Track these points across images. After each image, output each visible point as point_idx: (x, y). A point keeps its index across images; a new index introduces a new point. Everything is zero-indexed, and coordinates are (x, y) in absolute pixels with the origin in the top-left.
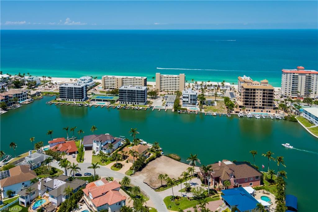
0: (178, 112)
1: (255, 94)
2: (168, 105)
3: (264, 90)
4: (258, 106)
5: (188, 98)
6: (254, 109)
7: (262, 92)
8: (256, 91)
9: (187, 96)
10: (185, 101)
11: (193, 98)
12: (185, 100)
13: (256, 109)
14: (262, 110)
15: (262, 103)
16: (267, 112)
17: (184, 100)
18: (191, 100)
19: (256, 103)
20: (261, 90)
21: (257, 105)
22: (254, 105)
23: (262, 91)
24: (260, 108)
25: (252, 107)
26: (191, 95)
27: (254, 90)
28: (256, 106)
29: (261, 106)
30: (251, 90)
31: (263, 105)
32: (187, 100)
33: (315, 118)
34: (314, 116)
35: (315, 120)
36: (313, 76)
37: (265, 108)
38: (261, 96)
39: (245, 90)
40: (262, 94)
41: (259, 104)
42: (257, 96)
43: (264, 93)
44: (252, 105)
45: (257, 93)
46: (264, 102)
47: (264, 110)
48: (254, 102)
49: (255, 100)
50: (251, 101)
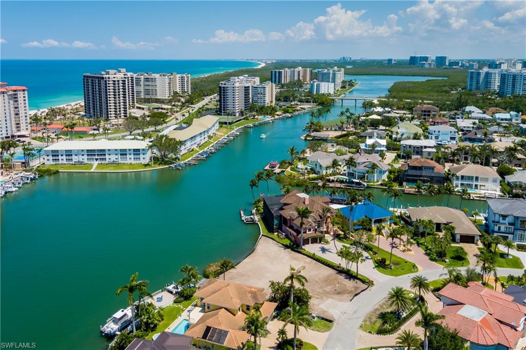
33: (86, 153)
34: (82, 150)
35: (86, 157)
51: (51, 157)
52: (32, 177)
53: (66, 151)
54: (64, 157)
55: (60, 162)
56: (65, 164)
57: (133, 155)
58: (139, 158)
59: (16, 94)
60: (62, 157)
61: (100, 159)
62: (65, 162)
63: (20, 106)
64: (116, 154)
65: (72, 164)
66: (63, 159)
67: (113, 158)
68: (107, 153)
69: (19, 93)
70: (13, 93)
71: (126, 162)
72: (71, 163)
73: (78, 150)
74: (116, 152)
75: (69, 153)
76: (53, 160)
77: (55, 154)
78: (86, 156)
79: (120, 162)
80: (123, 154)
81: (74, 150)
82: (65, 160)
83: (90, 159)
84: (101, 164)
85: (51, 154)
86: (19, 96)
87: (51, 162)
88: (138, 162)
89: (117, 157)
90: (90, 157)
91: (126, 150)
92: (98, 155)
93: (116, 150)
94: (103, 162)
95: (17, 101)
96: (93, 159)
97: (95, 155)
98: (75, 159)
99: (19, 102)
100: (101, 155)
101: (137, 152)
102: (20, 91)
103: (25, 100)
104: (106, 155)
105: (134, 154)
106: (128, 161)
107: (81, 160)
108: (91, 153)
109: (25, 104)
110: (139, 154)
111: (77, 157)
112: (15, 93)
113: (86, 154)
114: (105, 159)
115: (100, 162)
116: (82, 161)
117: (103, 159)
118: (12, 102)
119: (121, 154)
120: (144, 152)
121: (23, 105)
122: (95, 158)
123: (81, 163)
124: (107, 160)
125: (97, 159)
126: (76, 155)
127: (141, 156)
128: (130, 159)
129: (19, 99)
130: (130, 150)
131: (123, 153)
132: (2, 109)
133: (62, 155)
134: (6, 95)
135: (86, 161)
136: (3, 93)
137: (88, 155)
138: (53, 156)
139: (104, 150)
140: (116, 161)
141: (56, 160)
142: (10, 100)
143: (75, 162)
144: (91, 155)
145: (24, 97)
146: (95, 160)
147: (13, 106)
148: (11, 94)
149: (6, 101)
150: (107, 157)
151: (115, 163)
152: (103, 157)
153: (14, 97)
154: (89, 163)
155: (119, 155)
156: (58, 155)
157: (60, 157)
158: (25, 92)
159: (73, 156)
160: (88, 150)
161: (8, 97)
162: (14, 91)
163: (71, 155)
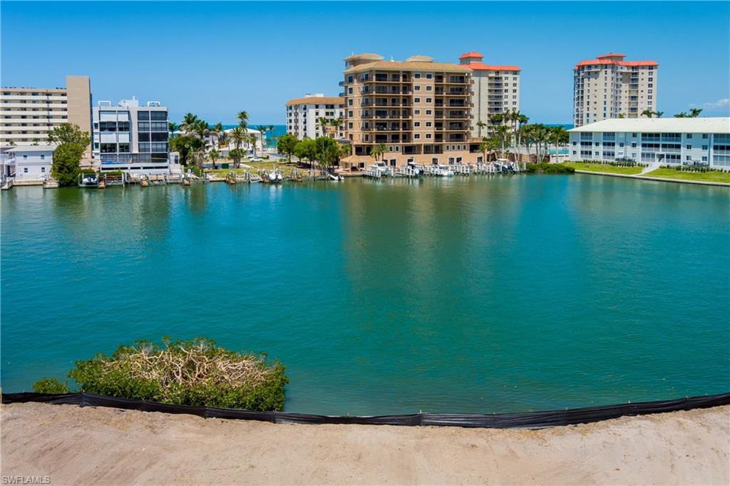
0: (85, 180)
1: (410, 94)
2: (19, 171)
3: (439, 77)
4: (423, 141)
5: (125, 127)
6: (409, 157)
7: (432, 82)
8: (413, 78)
9: (124, 118)
10: (111, 147)
11: (151, 127)
12: (114, 142)
13: (416, 157)
14: (434, 156)
15: (432, 130)
16: (450, 163)
17: (108, 138)
18: (143, 137)
19: (415, 131)
20: (429, 76)
21: (417, 136)
22: (406, 137)
23: (433, 79)
24: (428, 149)
25: (400, 148)
26: (142, 115)
27: (407, 75)
28: (415, 142)
29: (431, 141)
30: (396, 75)
31: (438, 137)
32: (123, 138)
33: (639, 140)
34: (634, 135)
35: (639, 149)
36: (507, 78)
37: (445, 147)
38: (429, 100)
39: (374, 77)
40: (432, 94)
41: (423, 132)
42: (417, 100)
43: (438, 90)
44: (401, 141)
45: (418, 88)
46: (438, 125)
47: (443, 158)
48: (407, 125)
49: (410, 118)
50: (395, 125)
51: (579, 147)
52: (506, 167)
53: (605, 133)
54: (601, 149)
55: (593, 157)
56: (600, 163)
59: (636, 74)
61: (668, 157)
62: (601, 158)
63: (640, 94)
64: (705, 147)
65: (612, 164)
66: (598, 150)
67: (697, 155)
68: (684, 141)
69: (640, 71)
70: (631, 71)
71: (726, 167)
72: (610, 161)
73: (626, 133)
74: (705, 142)
75: (609, 139)
76: (582, 152)
77: (587, 138)
78: (640, 147)
79: (712, 166)
80: (722, 148)
81: (618, 133)
82: (601, 154)
83: (648, 155)
84: (668, 167)
85: (580, 141)
86: (640, 76)
87: (579, 158)
89: (705, 153)
90: (647, 150)
91: (728, 136)
92: (664, 146)
93: (705, 136)
94: (674, 164)
95: (636, 86)
96: (653, 155)
97: (657, 146)
98: (619, 152)
99: (640, 88)
100: (671, 146)
102: (643, 67)
103: (650, 85)
104: (682, 148)
107: (629, 156)
108: (650, 140)
109: (650, 92)
111: (622, 150)
112: (635, 71)
113: (641, 142)
114: (679, 157)
115: (665, 164)
116: (631, 158)
117: (673, 157)
118: (625, 87)
119: (716, 148)
121: (646, 94)
122: (656, 153)
123: (629, 163)
124: (683, 159)
125: (661, 157)
126: (622, 145)
129: (640, 82)
131: (722, 143)
132: (601, 94)
133: (597, 144)
134: (609, 71)
135: (639, 160)
136: (606, 66)
137: (644, 145)
138: (582, 144)
139: (678, 135)
140: (702, 165)
141: (586, 153)
142: (620, 82)
143: (618, 159)
144: (651, 146)
145: (651, 79)
146: (657, 159)
147: (627, 94)
148: (627, 73)
149: (609, 81)
150: (683, 152)
151: (700, 168)
152: (674, 152)
153: (633, 79)
154: (645, 163)
155: (712, 150)
156: (591, 144)
157: (593, 148)
158: (654, 71)
159: (617, 146)
160: (644, 135)
161: (614, 75)
162: (633, 68)
163: (613, 144)
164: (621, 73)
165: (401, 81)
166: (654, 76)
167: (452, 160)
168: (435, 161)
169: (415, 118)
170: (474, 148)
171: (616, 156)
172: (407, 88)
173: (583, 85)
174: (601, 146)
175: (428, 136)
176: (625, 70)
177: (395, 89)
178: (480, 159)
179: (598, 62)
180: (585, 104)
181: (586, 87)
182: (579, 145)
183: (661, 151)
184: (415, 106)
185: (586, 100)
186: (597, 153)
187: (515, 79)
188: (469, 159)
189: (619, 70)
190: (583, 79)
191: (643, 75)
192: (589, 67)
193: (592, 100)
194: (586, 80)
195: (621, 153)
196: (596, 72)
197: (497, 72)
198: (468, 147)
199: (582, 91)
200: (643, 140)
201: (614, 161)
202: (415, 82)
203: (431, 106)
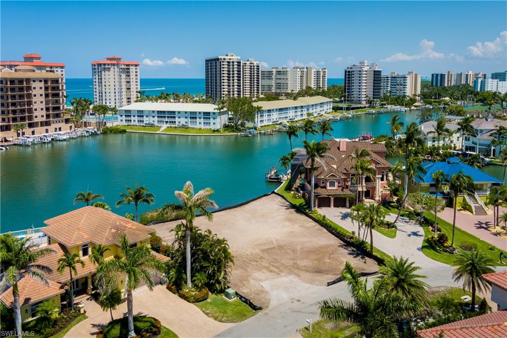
3: (46, 81)
4: (39, 120)
6: (32, 129)
7: (42, 84)
13: (36, 129)
14: (46, 127)
15: (44, 113)
16: (55, 131)
19: (35, 114)
20: (41, 81)
21: (36, 117)
22: (30, 118)
23: (43, 82)
24: (43, 124)
25: (27, 125)
27: (28, 81)
28: (35, 120)
29: (44, 119)
30: (21, 81)
31: (48, 116)
34: (153, 112)
35: (156, 119)
36: (57, 71)
37: (52, 122)
38: (41, 95)
39: (9, 83)
40: (43, 92)
41: (39, 115)
42: (35, 96)
43: (46, 88)
44: (27, 121)
45: (35, 88)
46: (47, 109)
47: (51, 128)
48: (30, 111)
49: (32, 106)
50: (23, 111)
51: (124, 118)
52: (93, 131)
53: (138, 111)
54: (136, 118)
55: (132, 123)
56: (136, 126)
57: (202, 119)
58: (210, 123)
59: (128, 69)
60: (134, 118)
61: (170, 122)
62: (136, 123)
63: (131, 80)
64: (186, 118)
65: (143, 126)
66: (135, 120)
67: (183, 121)
68: (177, 115)
69: (131, 67)
70: (126, 67)
71: (195, 127)
72: (142, 124)
73: (149, 111)
74: (186, 115)
75: (140, 114)
76: (126, 120)
77: (128, 113)
79: (189, 126)
80: (193, 118)
81: (145, 111)
82: (137, 121)
83: (161, 121)
84: (171, 127)
85: (125, 114)
86: (131, 70)
87: (124, 123)
88: (208, 127)
89: (186, 120)
90: (160, 119)
91: (196, 112)
92: (168, 117)
93: (186, 112)
94: (172, 126)
95: (129, 76)
96: (163, 121)
97: (165, 117)
98: (146, 120)
99: (131, 77)
100: (172, 117)
101: (207, 115)
102: (132, 65)
103: (136, 75)
104: (176, 118)
105: (204, 118)
106: (198, 126)
107: (152, 122)
108: (161, 114)
109: (136, 79)
110: (209, 118)
111: (147, 119)
112: (128, 67)
113: (157, 115)
114: (175, 122)
115: (169, 126)
117: (172, 122)
118: (124, 76)
119: (191, 118)
120: (214, 116)
121: (134, 80)
122: (165, 120)
123: (152, 125)
124: (177, 123)
125: (167, 122)
126: (147, 116)
127: (212, 121)
128: (200, 124)
129: (131, 74)
130: (200, 113)
131: (193, 116)
132: (112, 80)
133: (134, 116)
134: (116, 67)
135: (156, 124)
136: (114, 65)
137: (158, 117)
138: (126, 116)
139: (174, 112)
140: (186, 125)
141: (128, 120)
142: (121, 74)
143: (146, 124)
144: (161, 117)
145: (136, 72)
146: (165, 123)
147: (125, 80)
148: (124, 68)
149: (116, 73)
150: (177, 120)
151: (185, 127)
152: (173, 120)
153: (127, 71)
154: (159, 125)
155: (189, 119)
156: (130, 116)
157: (132, 118)
158: (138, 67)
159: (145, 117)
160: (158, 112)
161: (118, 70)
162: (127, 65)
163: (143, 116)
164: (121, 68)
165: (25, 85)
166: (138, 70)
167: (56, 129)
168: (47, 131)
169: (34, 106)
170: (67, 121)
171: (145, 122)
172: (29, 88)
173: (101, 75)
174: (136, 117)
175: (42, 116)
176: (123, 67)
177: (21, 89)
178: (71, 127)
179: (109, 62)
180: (103, 86)
181: (103, 77)
182: (124, 117)
183: (166, 120)
184: (34, 99)
185: (103, 84)
186: (134, 121)
187: (62, 71)
188: (65, 128)
189: (121, 67)
190: (101, 72)
191: (132, 69)
192: (105, 65)
193: (107, 84)
194: (103, 72)
195: (147, 121)
196: (109, 68)
197: (51, 67)
198: (64, 121)
199: (101, 79)
200: (158, 114)
201: (144, 125)
202: (33, 85)
203: (43, 99)
